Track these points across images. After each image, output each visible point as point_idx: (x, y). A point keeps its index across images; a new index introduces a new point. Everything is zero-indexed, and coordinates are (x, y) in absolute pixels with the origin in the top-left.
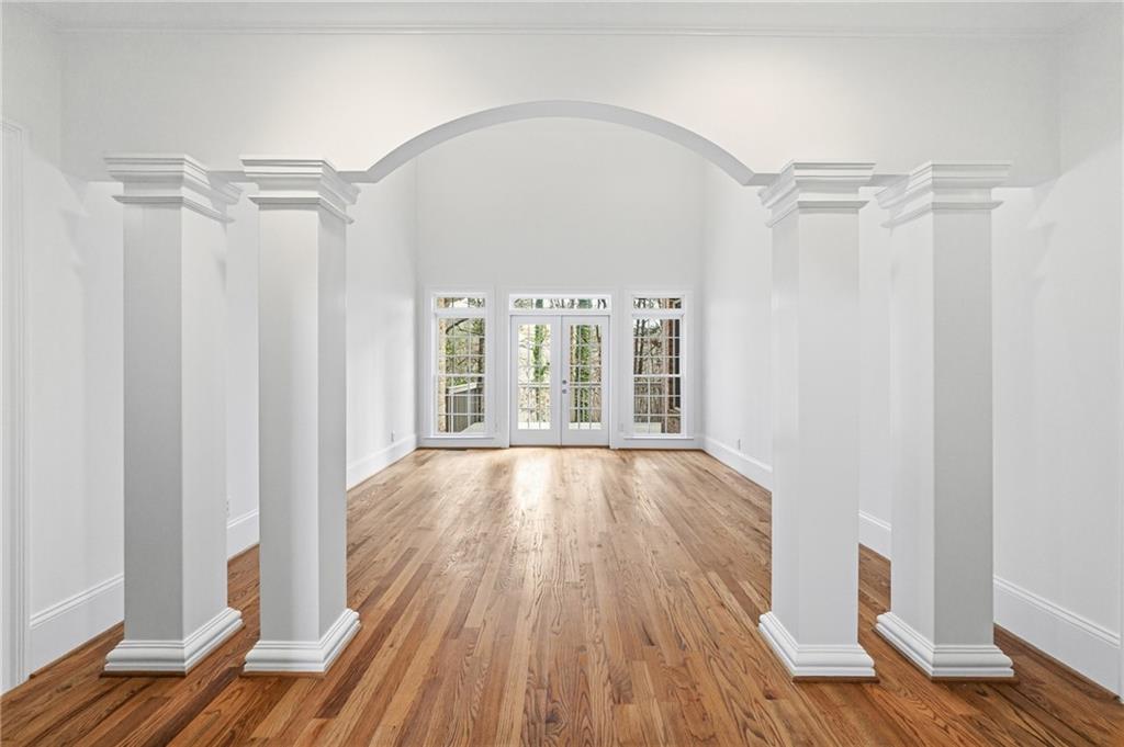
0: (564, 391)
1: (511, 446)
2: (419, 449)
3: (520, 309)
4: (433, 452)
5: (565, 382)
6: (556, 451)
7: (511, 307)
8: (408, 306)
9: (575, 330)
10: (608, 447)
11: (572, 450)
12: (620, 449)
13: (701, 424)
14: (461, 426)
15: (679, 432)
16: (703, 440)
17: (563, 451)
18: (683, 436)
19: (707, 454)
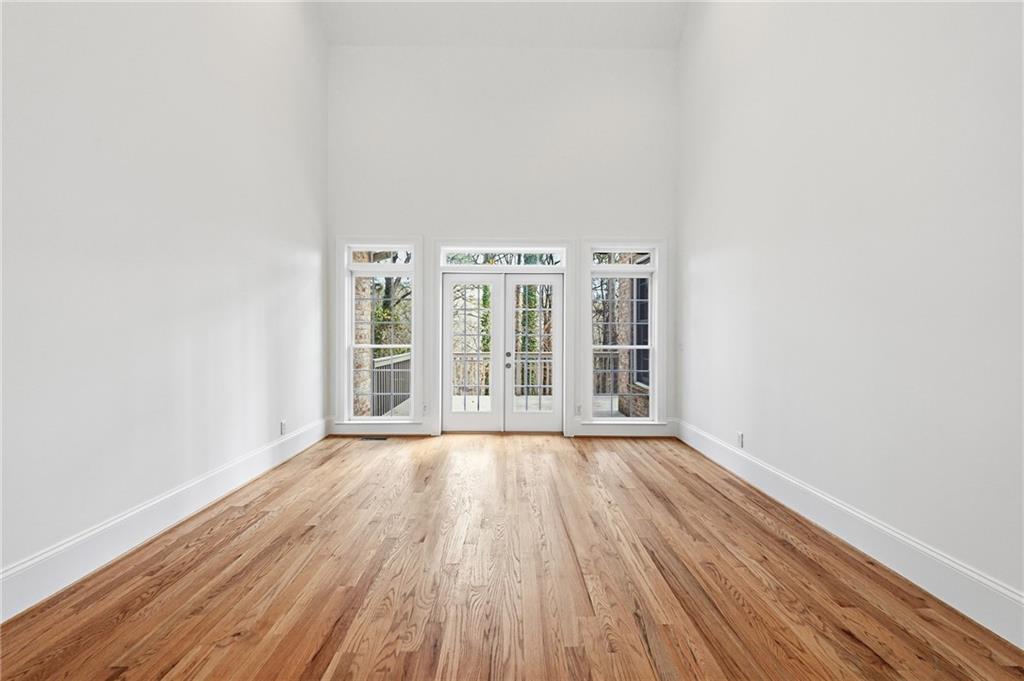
0: (508, 366)
1: (443, 433)
2: (329, 437)
3: (453, 265)
4: (344, 442)
5: (509, 355)
6: (498, 440)
7: (443, 262)
8: (314, 260)
9: (522, 290)
10: (561, 434)
11: (518, 439)
12: (576, 437)
13: (675, 406)
14: (381, 407)
15: (647, 416)
16: (678, 427)
17: (506, 440)
18: (653, 420)
19: (685, 444)
